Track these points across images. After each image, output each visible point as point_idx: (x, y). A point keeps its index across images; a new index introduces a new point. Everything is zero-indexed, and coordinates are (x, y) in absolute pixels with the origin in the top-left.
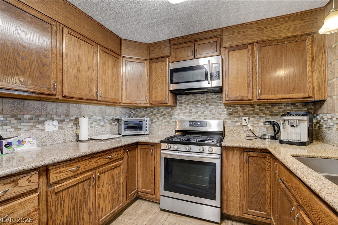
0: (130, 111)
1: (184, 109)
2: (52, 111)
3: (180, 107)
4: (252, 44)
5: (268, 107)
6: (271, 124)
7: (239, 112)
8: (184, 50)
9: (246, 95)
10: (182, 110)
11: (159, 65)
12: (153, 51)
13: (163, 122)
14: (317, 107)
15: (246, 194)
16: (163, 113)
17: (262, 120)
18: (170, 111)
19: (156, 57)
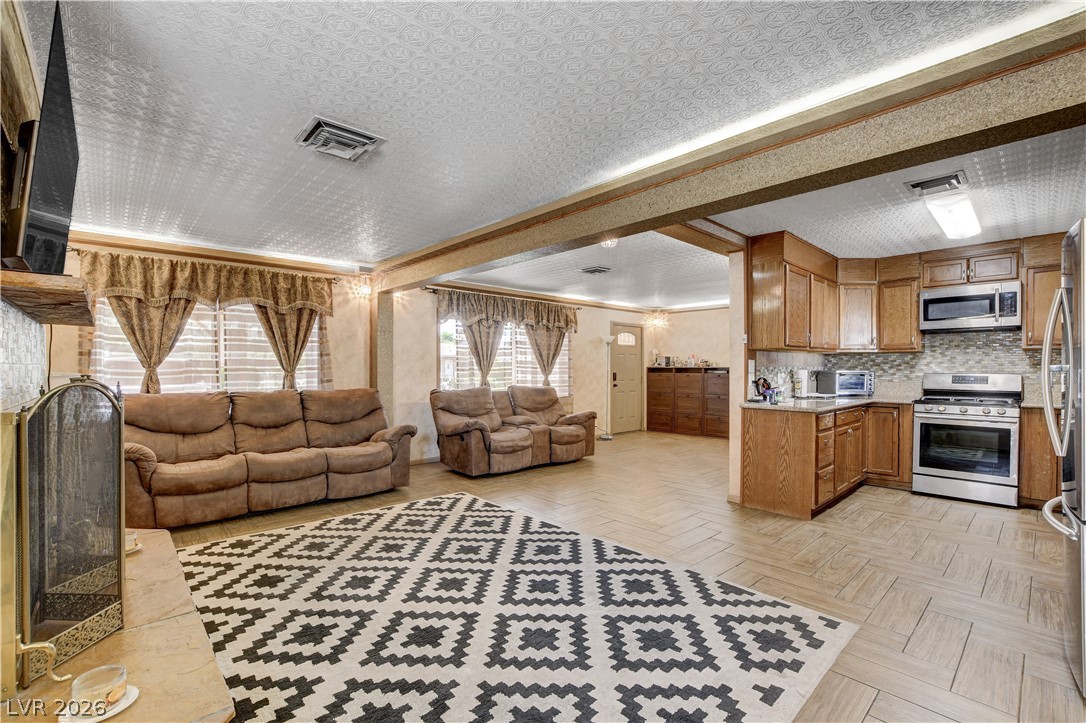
1: (940, 356)
3: (932, 354)
8: (949, 270)
10: (935, 358)
11: (897, 291)
12: (886, 270)
13: (895, 377)
16: (895, 363)
18: (911, 359)
19: (891, 278)
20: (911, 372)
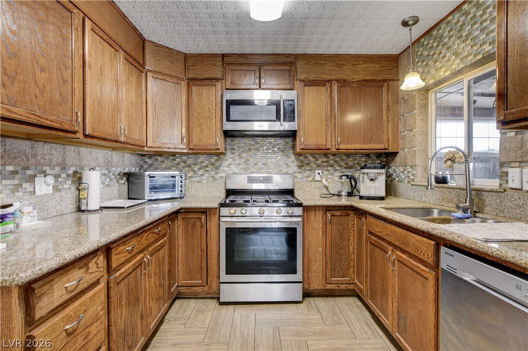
0: (142, 160)
1: (238, 158)
2: (43, 159)
3: (232, 156)
4: (330, 81)
5: (343, 158)
6: (348, 178)
7: (311, 164)
8: (245, 75)
9: (324, 143)
10: (234, 160)
11: (204, 90)
12: (194, 67)
13: (203, 177)
14: (390, 159)
15: (329, 261)
16: (203, 164)
17: (338, 174)
18: (216, 160)
19: (199, 77)
20: (217, 173)
